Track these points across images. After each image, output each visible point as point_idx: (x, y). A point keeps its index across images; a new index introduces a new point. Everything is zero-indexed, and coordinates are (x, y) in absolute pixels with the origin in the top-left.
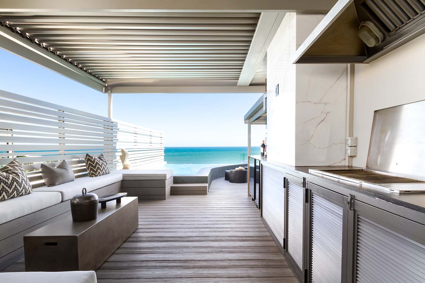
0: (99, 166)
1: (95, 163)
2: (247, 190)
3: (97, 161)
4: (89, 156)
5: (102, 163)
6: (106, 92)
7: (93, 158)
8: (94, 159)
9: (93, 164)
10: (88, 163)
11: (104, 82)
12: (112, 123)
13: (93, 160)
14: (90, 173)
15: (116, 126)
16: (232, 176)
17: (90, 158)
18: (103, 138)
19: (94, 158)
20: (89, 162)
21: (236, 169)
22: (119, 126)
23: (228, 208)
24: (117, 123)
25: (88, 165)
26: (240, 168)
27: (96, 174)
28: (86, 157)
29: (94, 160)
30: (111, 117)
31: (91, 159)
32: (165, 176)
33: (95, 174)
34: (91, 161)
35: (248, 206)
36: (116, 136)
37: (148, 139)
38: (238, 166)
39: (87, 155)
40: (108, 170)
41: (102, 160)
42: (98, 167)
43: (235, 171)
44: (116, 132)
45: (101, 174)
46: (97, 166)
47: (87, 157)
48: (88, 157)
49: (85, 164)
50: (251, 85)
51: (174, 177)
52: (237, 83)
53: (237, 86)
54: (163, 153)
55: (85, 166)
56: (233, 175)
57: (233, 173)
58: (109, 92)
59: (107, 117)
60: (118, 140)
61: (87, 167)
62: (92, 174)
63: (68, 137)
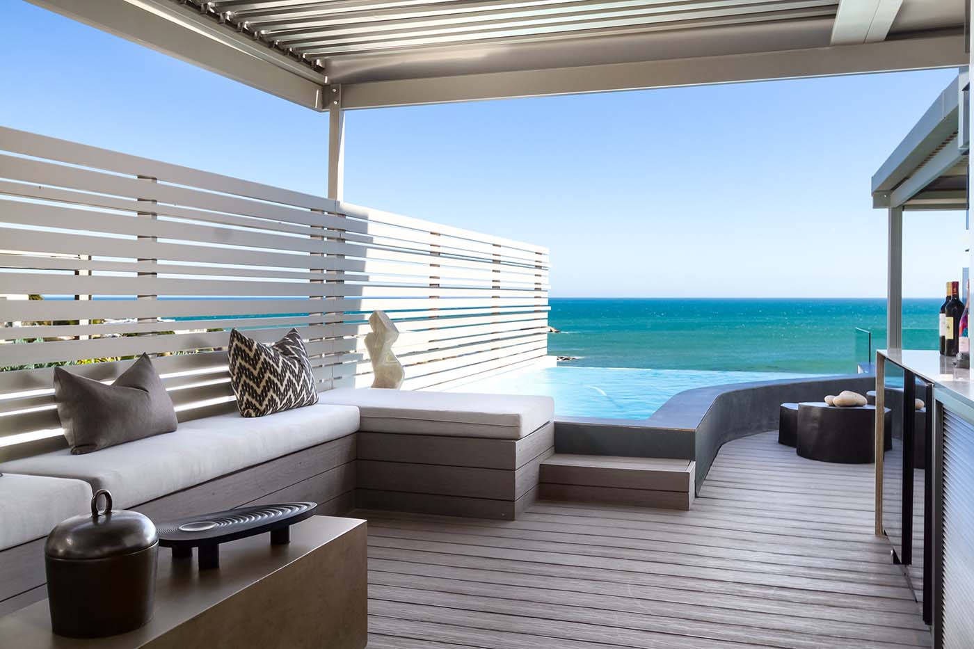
0: (272, 377)
1: (259, 365)
2: (874, 502)
3: (267, 359)
4: (241, 339)
5: (285, 366)
6: (325, 104)
7: (255, 347)
8: (256, 350)
9: (252, 370)
10: (238, 364)
11: (319, 70)
12: (344, 215)
13: (252, 355)
14: (241, 401)
15: (363, 228)
16: (808, 429)
17: (243, 347)
18: (308, 271)
19: (258, 345)
20: (239, 360)
21: (830, 400)
22: (372, 229)
23: (772, 592)
24: (365, 218)
25: (236, 371)
26: (846, 396)
27: (261, 405)
28: (232, 342)
29: (258, 354)
30: (340, 197)
31: (247, 350)
32: (515, 421)
33: (257, 405)
34: (246, 357)
35: (872, 590)
36: (361, 266)
37: (484, 274)
38: (835, 387)
39: (235, 334)
40: (308, 393)
41: (286, 353)
42: (270, 381)
43: (824, 409)
44: (362, 252)
45: (279, 406)
46: (268, 375)
47: (234, 344)
48: (236, 342)
49: (226, 368)
50: (897, 34)
51: (556, 424)
52: (829, 31)
53: (828, 45)
54: (545, 323)
55: (226, 374)
56: (816, 425)
57: (815, 419)
58: (336, 103)
59: (324, 194)
60: (366, 278)
61: (234, 378)
62: (249, 404)
63: (170, 271)
